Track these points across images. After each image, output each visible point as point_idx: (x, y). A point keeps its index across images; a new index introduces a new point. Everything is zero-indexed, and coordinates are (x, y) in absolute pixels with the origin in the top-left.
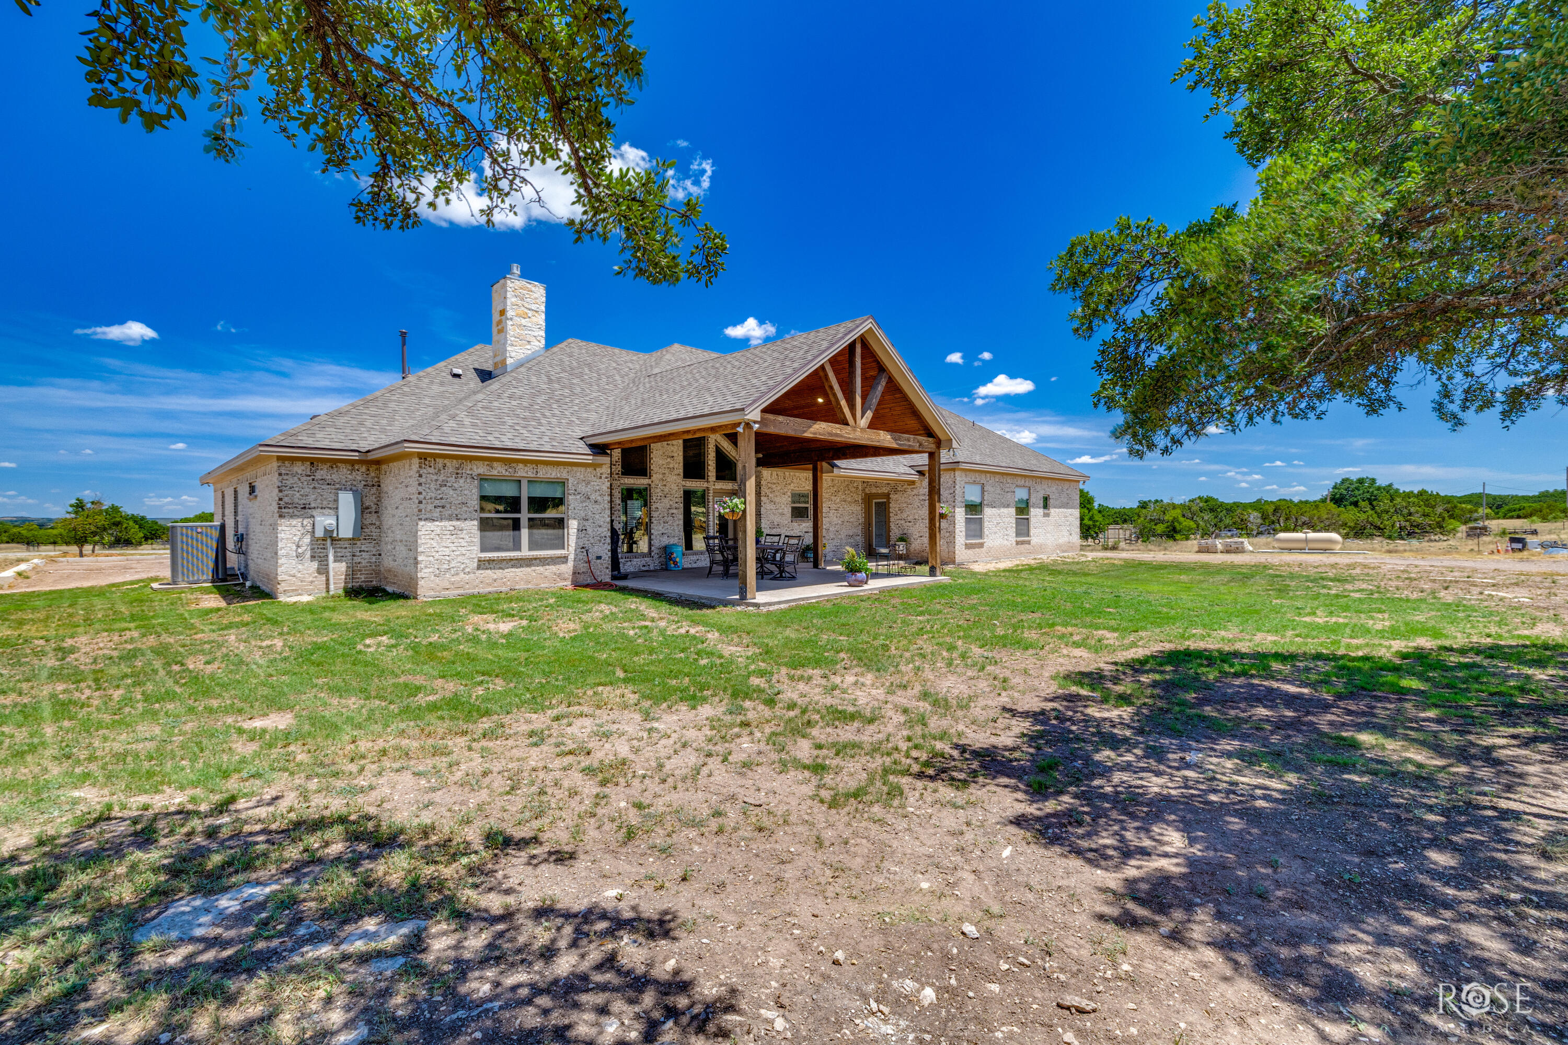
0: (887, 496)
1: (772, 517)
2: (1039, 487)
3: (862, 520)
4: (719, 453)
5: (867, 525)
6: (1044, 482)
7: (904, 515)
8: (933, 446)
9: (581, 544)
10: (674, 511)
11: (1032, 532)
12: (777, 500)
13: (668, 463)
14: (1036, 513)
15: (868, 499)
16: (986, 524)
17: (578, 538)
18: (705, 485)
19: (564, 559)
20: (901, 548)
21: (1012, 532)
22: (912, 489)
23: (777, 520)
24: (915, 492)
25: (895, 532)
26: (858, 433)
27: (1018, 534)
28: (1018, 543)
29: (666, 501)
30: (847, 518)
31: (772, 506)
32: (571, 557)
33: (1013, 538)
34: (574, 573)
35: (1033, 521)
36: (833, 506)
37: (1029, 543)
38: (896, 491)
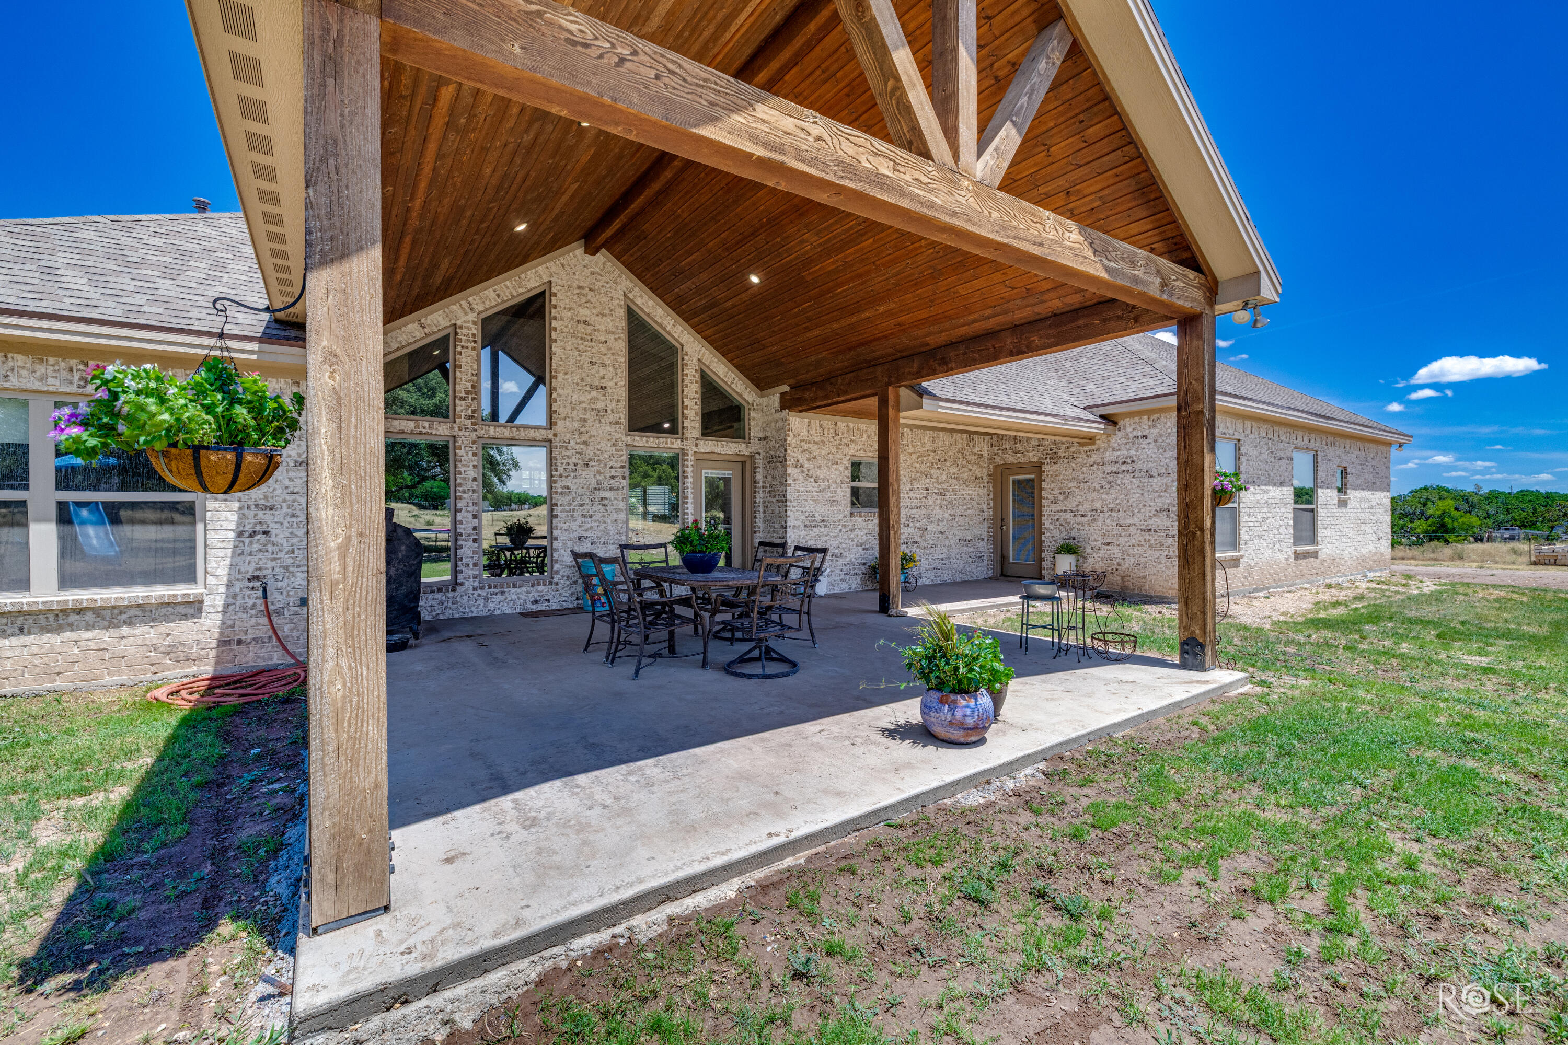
0: (1038, 468)
1: (809, 506)
2: (1330, 452)
3: (989, 513)
4: (710, 388)
5: (998, 523)
6: (1340, 442)
7: (1072, 503)
8: (1198, 295)
9: (251, 570)
10: (607, 494)
11: (1321, 534)
12: (821, 474)
13: (593, 400)
14: (1326, 497)
15: (999, 474)
16: (1244, 520)
17: (238, 553)
18: (678, 444)
19: (194, 608)
20: (1065, 564)
21: (1288, 534)
22: (1088, 454)
23: (820, 511)
24: (1095, 457)
25: (1052, 535)
26: (964, 199)
27: (1297, 540)
28: (1297, 556)
29: (589, 473)
30: (960, 509)
31: (811, 486)
32: (215, 602)
33: (1289, 549)
34: (224, 643)
35: (1322, 513)
36: (934, 488)
37: (1315, 555)
38: (1054, 457)
